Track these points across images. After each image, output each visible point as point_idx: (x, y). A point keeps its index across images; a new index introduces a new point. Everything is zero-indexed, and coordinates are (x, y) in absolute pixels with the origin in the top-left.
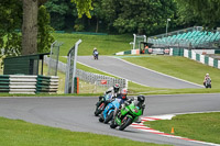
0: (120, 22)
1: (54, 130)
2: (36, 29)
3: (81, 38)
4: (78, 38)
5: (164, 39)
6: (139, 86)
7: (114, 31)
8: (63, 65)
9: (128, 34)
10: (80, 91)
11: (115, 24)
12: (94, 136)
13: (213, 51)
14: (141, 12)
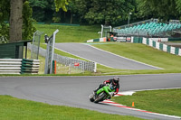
0: (90, 15)
1: (36, 104)
2: (21, 21)
3: (58, 28)
4: (55, 28)
5: (126, 29)
6: (106, 68)
7: (85, 22)
8: (43, 51)
9: (96, 25)
10: (57, 72)
11: (86, 17)
12: (69, 109)
13: (166, 39)
14: (107, 6)
